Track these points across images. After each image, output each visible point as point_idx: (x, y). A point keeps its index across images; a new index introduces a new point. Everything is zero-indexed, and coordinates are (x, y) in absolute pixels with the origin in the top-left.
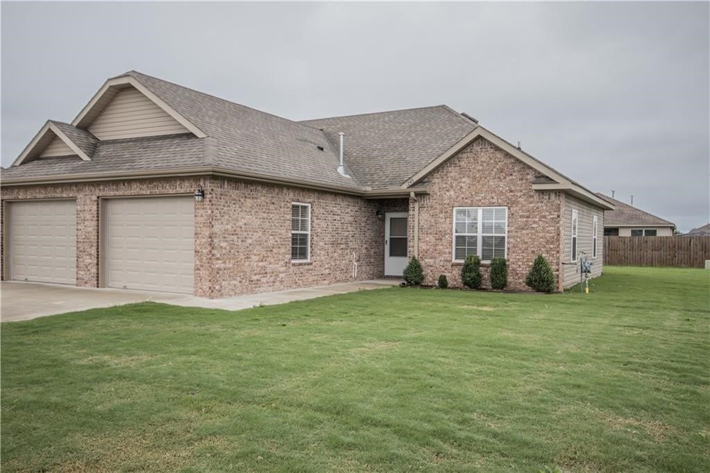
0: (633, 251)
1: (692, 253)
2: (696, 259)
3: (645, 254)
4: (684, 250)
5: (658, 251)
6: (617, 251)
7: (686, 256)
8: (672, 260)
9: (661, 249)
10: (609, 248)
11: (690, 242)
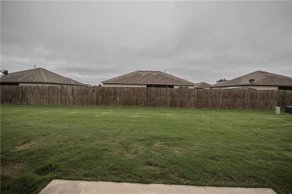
0: (212, 98)
1: (245, 100)
2: (247, 104)
3: (219, 100)
4: (241, 98)
5: (226, 98)
6: (202, 98)
7: (242, 102)
8: (234, 104)
9: (228, 97)
10: (197, 96)
11: (245, 93)
